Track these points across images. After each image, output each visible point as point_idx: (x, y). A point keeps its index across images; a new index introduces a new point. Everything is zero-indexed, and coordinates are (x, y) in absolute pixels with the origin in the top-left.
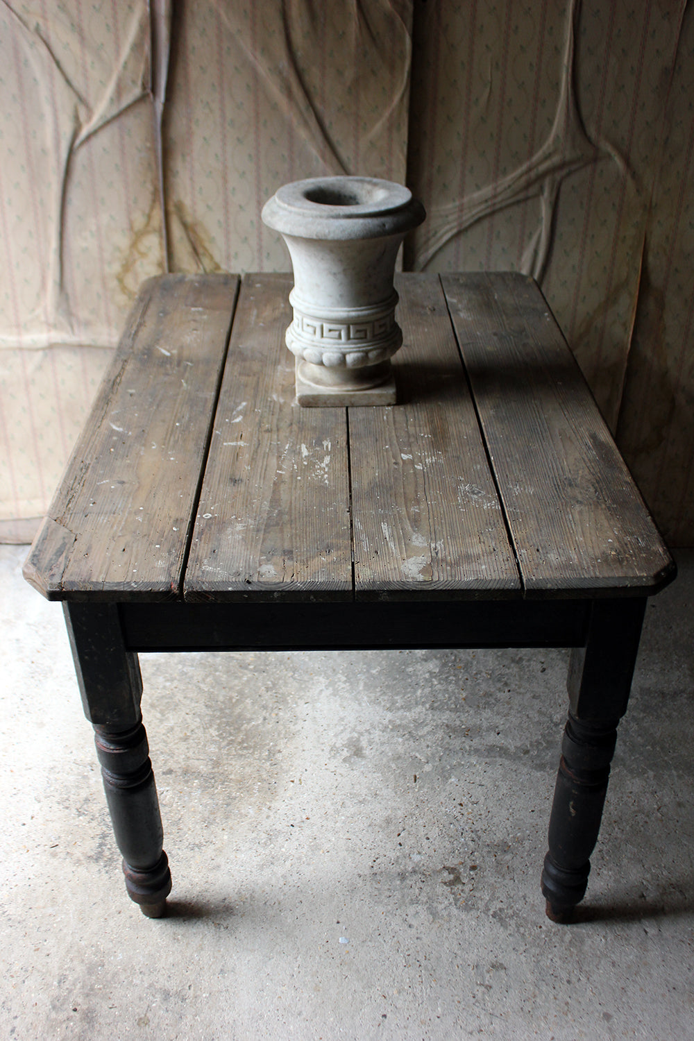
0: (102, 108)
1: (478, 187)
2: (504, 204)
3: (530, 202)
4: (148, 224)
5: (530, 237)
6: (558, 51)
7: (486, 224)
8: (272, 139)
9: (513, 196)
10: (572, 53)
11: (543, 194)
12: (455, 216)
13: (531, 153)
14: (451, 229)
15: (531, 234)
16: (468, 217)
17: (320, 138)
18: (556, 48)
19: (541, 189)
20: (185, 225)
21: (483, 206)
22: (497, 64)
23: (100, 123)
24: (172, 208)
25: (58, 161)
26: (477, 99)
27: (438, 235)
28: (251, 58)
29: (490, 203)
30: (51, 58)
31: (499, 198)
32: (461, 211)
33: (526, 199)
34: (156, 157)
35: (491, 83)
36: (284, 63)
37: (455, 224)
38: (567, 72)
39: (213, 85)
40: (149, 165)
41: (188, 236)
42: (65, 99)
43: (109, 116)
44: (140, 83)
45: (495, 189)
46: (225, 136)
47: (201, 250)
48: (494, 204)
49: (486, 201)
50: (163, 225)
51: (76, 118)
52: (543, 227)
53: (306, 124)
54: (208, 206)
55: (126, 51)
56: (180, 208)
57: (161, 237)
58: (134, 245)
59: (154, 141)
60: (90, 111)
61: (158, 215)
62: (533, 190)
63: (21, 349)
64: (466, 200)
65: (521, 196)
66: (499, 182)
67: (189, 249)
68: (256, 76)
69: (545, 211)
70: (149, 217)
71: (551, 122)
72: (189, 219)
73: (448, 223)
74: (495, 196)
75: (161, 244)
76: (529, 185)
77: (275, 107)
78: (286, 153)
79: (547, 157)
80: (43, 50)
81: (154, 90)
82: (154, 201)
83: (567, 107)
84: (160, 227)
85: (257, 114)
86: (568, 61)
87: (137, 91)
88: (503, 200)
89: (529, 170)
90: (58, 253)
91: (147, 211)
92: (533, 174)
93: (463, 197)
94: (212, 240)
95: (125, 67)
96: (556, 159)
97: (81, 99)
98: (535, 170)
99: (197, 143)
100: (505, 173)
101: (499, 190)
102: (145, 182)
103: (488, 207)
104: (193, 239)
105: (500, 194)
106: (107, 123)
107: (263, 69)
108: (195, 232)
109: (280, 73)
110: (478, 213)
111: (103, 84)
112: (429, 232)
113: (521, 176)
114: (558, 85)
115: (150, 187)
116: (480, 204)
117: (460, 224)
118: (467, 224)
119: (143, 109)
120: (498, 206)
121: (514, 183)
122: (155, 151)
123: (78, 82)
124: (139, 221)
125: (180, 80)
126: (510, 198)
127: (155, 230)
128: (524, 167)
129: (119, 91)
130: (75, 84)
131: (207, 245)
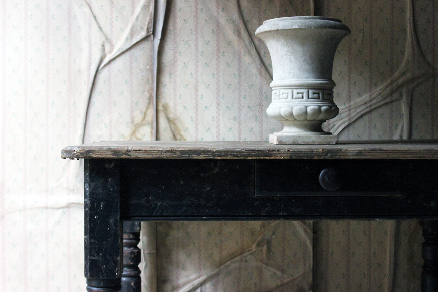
0: (120, 45)
1: (360, 95)
2: (377, 105)
3: (394, 104)
4: (144, 119)
5: (396, 128)
6: (403, 10)
7: (366, 118)
8: (227, 63)
9: (383, 100)
10: (412, 11)
11: (402, 99)
12: (346, 113)
13: (392, 72)
14: (344, 122)
15: (397, 125)
16: (354, 114)
17: (258, 61)
18: (401, 9)
19: (401, 94)
20: (169, 119)
21: (364, 107)
22: (366, 18)
23: (119, 53)
24: (160, 108)
25: (89, 76)
26: (355, 40)
27: (336, 127)
28: (215, 14)
29: (368, 105)
30: (91, 14)
31: (374, 101)
32: (350, 110)
33: (392, 102)
34: (152, 75)
35: (363, 29)
36: (236, 16)
37: (346, 119)
38: (410, 22)
39: (191, 30)
40: (148, 80)
41: (170, 127)
42: (97, 39)
43: (124, 49)
44: (146, 28)
45: (371, 95)
46: (197, 62)
47: (178, 137)
48: (371, 106)
49: (366, 103)
50: (155, 120)
51: (104, 50)
52: (405, 120)
53: (249, 53)
54: (184, 107)
55: (138, 10)
56: (166, 108)
57: (152, 127)
58: (134, 133)
59: (152, 65)
60: (112, 46)
61: (151, 113)
62: (395, 96)
63: (47, 208)
64: (352, 103)
65: (388, 100)
66: (373, 92)
67: (171, 135)
68: (218, 24)
69: (404, 110)
70: (145, 114)
71: (403, 53)
72: (172, 116)
73: (342, 119)
74: (371, 100)
75: (151, 133)
76: (392, 93)
77: (230, 43)
78: (237, 73)
79: (403, 74)
80: (87, 10)
81: (154, 33)
82: (149, 104)
83: (412, 43)
84: (152, 122)
85: (218, 49)
86: (410, 17)
87: (143, 34)
88: (376, 103)
89: (392, 83)
90: (82, 138)
91: (144, 111)
92: (394, 85)
93: (350, 101)
94: (186, 130)
95: (137, 19)
96: (408, 76)
97: (107, 38)
98: (396, 83)
99: (180, 66)
100: (376, 85)
101: (373, 96)
102: (144, 91)
103: (367, 107)
104: (173, 129)
105: (374, 99)
106: (123, 53)
107: (223, 20)
108: (174, 124)
109: (234, 22)
110: (361, 111)
111: (122, 30)
112: (330, 125)
113: (387, 87)
114: (404, 30)
115: (147, 95)
116: (362, 105)
117: (350, 119)
118: (354, 119)
119: (146, 45)
120: (373, 107)
121: (383, 92)
122: (152, 71)
123: (106, 28)
124: (138, 117)
125: (171, 27)
126: (380, 101)
127: (148, 123)
128: (389, 81)
129: (132, 34)
130: (104, 29)
131: (182, 133)
